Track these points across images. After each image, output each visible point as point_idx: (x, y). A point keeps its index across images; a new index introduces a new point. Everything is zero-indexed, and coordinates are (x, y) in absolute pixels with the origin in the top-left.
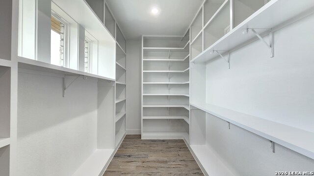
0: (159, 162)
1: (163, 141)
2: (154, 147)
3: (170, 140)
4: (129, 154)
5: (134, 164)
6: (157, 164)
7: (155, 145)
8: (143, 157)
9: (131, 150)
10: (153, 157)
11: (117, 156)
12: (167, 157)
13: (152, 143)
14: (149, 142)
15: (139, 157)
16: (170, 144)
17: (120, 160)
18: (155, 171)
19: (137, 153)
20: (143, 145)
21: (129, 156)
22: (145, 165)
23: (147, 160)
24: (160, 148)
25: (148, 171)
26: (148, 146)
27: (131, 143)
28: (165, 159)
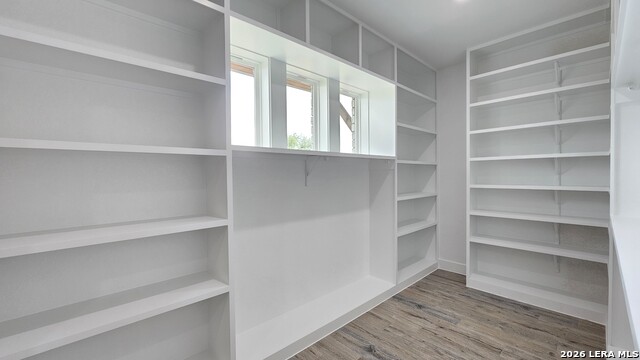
0: (478, 342)
1: (527, 307)
2: (488, 311)
3: (546, 311)
4: (420, 303)
5: (420, 323)
6: (470, 343)
7: (492, 308)
8: (445, 319)
9: (431, 298)
10: (469, 327)
11: (398, 298)
12: (509, 342)
13: (490, 301)
14: (482, 298)
15: (438, 316)
16: (541, 321)
17: (399, 305)
18: (456, 353)
19: (438, 308)
20: (463, 299)
21: (420, 307)
22: (442, 333)
23: (453, 328)
24: (502, 318)
25: (439, 346)
26: (473, 304)
27: (439, 286)
28: (502, 345)
